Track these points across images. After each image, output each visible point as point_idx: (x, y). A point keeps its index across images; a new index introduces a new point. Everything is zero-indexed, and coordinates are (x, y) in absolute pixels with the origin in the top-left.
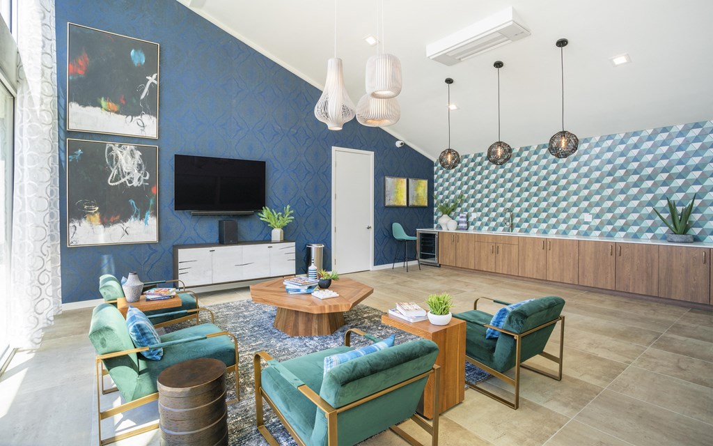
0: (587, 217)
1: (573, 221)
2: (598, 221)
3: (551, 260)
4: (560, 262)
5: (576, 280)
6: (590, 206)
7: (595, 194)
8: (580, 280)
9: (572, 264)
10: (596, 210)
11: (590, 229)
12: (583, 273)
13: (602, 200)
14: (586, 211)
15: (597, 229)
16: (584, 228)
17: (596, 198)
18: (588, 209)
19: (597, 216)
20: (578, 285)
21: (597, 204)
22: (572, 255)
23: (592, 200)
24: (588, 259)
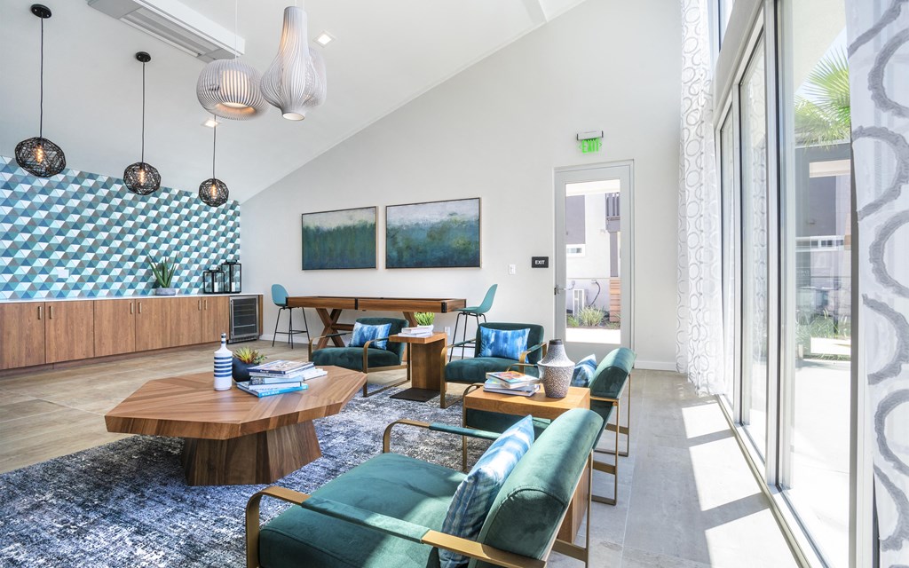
0: (59, 272)
1: (41, 278)
2: (76, 278)
3: (53, 333)
4: (67, 332)
5: (92, 352)
6: (66, 257)
7: (73, 243)
8: (96, 350)
9: (85, 333)
10: (74, 263)
11: (66, 288)
12: (100, 340)
13: (82, 251)
14: (60, 264)
15: (76, 287)
16: (58, 286)
17: (74, 248)
18: (63, 262)
19: (75, 272)
20: (94, 358)
21: (76, 256)
22: (85, 322)
23: (69, 250)
24: (105, 323)
